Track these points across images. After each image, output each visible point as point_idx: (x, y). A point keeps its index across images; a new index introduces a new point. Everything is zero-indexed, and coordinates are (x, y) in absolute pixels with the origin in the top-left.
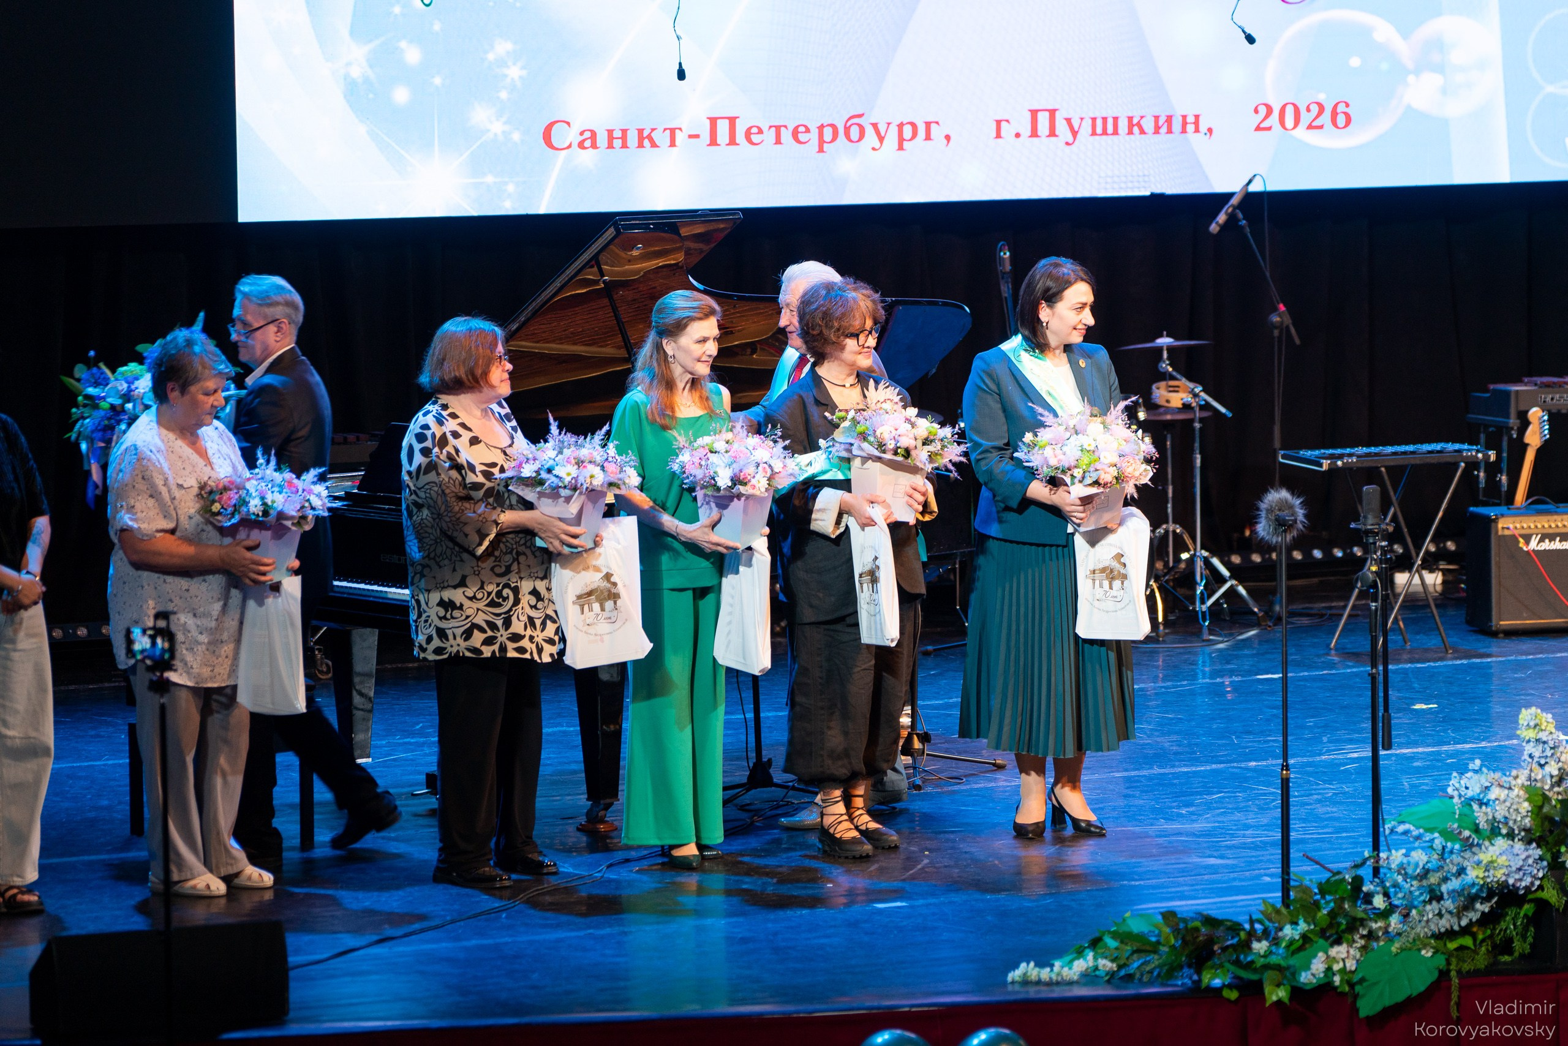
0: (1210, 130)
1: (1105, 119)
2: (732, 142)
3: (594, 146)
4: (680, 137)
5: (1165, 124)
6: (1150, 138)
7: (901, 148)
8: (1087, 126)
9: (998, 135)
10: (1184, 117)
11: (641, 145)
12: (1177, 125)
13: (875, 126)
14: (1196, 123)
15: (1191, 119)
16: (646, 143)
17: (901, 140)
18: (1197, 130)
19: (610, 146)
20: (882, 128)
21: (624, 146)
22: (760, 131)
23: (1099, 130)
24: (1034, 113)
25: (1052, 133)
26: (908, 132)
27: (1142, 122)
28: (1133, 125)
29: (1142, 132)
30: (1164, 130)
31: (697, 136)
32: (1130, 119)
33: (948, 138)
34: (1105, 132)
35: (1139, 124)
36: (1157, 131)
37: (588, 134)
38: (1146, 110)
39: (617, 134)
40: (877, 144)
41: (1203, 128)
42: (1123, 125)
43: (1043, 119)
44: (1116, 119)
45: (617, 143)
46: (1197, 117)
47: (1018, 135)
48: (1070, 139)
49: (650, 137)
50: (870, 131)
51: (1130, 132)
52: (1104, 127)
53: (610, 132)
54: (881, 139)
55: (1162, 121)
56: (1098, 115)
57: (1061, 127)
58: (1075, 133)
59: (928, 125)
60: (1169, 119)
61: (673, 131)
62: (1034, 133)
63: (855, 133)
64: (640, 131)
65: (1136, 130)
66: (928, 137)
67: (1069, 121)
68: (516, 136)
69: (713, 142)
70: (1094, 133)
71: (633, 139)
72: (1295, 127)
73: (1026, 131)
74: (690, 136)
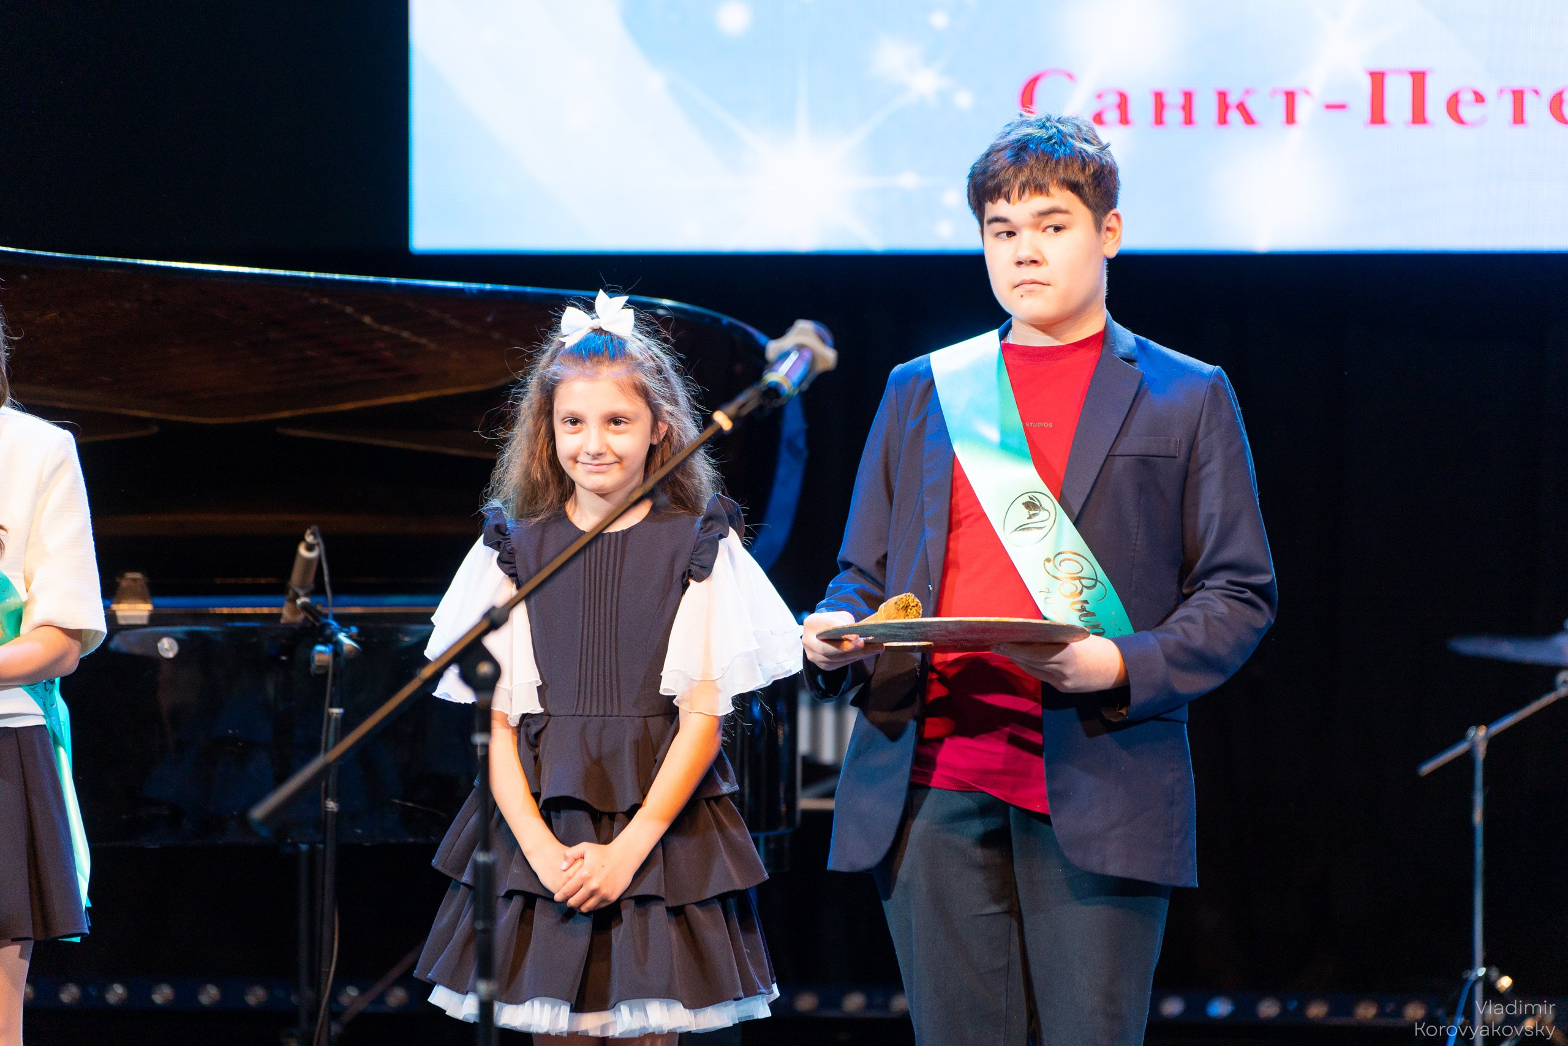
2: (1419, 116)
3: (1124, 120)
4: (1304, 108)
11: (1223, 120)
16: (1234, 116)
19: (1159, 120)
21: (1189, 120)
22: (1480, 100)
31: (1342, 107)
37: (1113, 99)
39: (1174, 99)
45: (1173, 115)
49: (1242, 107)
53: (1159, 98)
61: (1290, 96)
64: (1222, 96)
68: (964, 100)
69: (1378, 116)
71: (1206, 108)
74: (1329, 107)
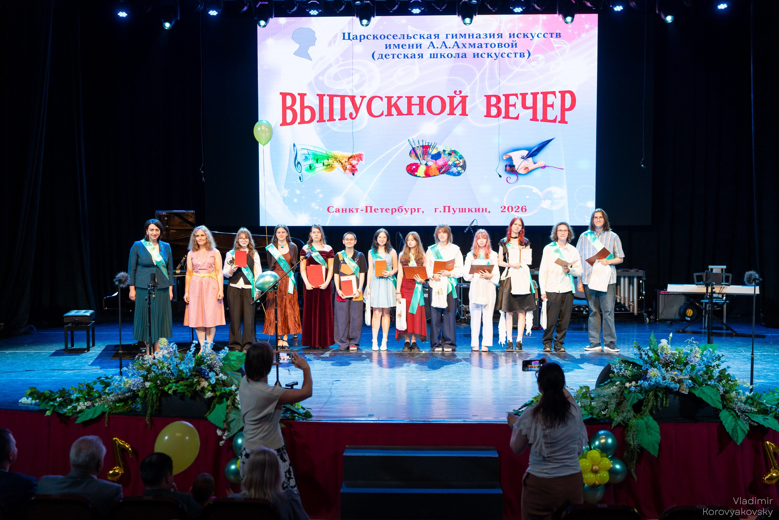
0: (489, 212)
1: (462, 209)
2: (371, 211)
3: (339, 212)
4: (359, 210)
5: (478, 210)
6: (474, 213)
7: (411, 214)
8: (458, 210)
9: (436, 211)
10: (483, 209)
11: (350, 212)
12: (481, 210)
13: (405, 209)
14: (486, 210)
15: (484, 209)
17: (412, 212)
18: (486, 212)
20: (407, 209)
22: (378, 210)
23: (461, 211)
24: (445, 207)
25: (449, 211)
26: (413, 210)
27: (472, 210)
28: (469, 210)
29: (472, 212)
30: (478, 211)
31: (363, 210)
32: (469, 209)
33: (423, 212)
34: (462, 212)
35: (471, 210)
36: (476, 211)
37: (337, 209)
38: (473, 207)
39: (344, 209)
40: (406, 213)
41: (488, 211)
42: (467, 210)
43: (447, 209)
44: (465, 209)
45: (344, 211)
46: (486, 209)
47: (440, 212)
48: (454, 213)
49: (352, 210)
50: (404, 210)
51: (469, 212)
52: (462, 210)
54: (407, 212)
55: (477, 209)
56: (461, 208)
57: (451, 210)
58: (455, 212)
59: (418, 209)
60: (479, 209)
61: (357, 209)
62: (445, 211)
63: (400, 210)
64: (350, 209)
65: (470, 211)
66: (418, 212)
67: (453, 209)
69: (367, 211)
70: (460, 212)
71: (348, 210)
72: (512, 211)
73: (443, 211)
74: (361, 210)
